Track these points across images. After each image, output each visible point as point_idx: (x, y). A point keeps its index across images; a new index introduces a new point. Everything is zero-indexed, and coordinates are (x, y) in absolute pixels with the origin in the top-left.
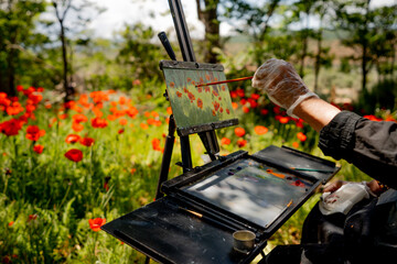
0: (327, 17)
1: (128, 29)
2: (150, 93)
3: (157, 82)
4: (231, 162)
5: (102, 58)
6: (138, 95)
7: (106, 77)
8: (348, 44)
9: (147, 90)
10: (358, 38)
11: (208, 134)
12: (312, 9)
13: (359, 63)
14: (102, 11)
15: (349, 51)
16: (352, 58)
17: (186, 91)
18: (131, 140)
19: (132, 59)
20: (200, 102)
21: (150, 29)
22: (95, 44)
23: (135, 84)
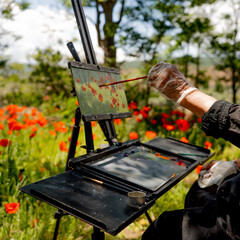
0: (203, 45)
1: (40, 53)
2: (58, 107)
3: (63, 97)
4: (126, 147)
5: (16, 79)
6: (47, 108)
7: (21, 94)
8: (221, 68)
9: (55, 104)
10: (228, 63)
11: (107, 123)
12: (191, 40)
13: (230, 84)
14: (18, 38)
15: (221, 74)
16: (224, 79)
17: (89, 87)
18: (41, 145)
19: (43, 78)
20: (100, 96)
21: (59, 53)
22: (11, 68)
23: (45, 99)
